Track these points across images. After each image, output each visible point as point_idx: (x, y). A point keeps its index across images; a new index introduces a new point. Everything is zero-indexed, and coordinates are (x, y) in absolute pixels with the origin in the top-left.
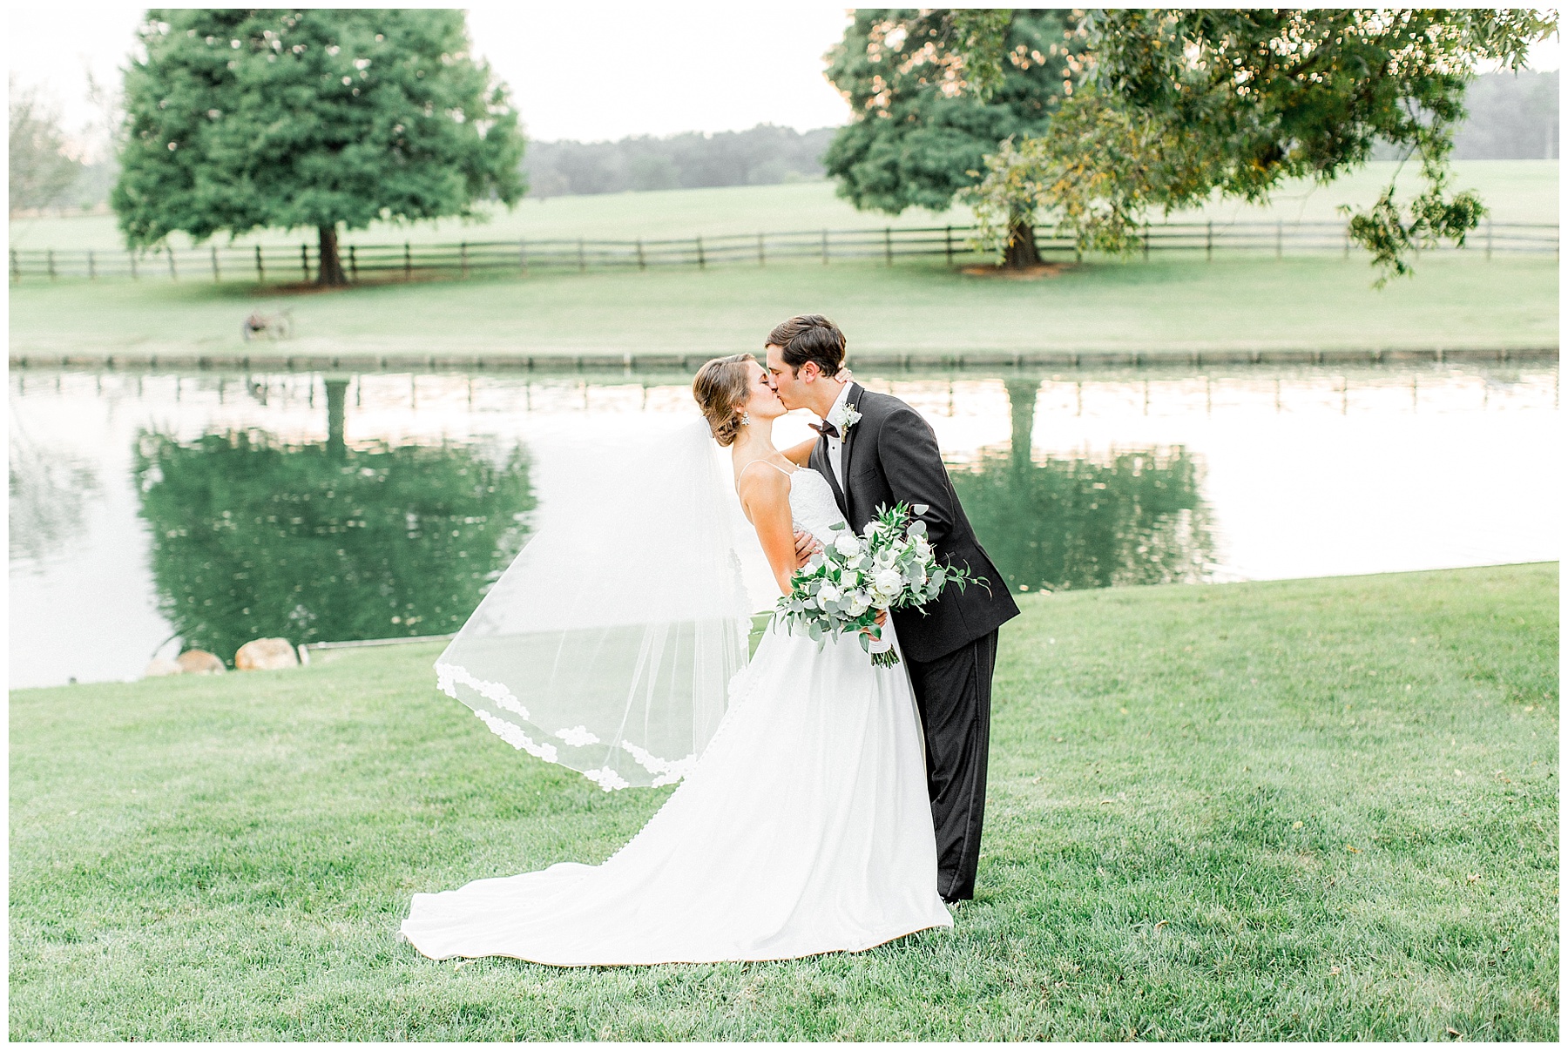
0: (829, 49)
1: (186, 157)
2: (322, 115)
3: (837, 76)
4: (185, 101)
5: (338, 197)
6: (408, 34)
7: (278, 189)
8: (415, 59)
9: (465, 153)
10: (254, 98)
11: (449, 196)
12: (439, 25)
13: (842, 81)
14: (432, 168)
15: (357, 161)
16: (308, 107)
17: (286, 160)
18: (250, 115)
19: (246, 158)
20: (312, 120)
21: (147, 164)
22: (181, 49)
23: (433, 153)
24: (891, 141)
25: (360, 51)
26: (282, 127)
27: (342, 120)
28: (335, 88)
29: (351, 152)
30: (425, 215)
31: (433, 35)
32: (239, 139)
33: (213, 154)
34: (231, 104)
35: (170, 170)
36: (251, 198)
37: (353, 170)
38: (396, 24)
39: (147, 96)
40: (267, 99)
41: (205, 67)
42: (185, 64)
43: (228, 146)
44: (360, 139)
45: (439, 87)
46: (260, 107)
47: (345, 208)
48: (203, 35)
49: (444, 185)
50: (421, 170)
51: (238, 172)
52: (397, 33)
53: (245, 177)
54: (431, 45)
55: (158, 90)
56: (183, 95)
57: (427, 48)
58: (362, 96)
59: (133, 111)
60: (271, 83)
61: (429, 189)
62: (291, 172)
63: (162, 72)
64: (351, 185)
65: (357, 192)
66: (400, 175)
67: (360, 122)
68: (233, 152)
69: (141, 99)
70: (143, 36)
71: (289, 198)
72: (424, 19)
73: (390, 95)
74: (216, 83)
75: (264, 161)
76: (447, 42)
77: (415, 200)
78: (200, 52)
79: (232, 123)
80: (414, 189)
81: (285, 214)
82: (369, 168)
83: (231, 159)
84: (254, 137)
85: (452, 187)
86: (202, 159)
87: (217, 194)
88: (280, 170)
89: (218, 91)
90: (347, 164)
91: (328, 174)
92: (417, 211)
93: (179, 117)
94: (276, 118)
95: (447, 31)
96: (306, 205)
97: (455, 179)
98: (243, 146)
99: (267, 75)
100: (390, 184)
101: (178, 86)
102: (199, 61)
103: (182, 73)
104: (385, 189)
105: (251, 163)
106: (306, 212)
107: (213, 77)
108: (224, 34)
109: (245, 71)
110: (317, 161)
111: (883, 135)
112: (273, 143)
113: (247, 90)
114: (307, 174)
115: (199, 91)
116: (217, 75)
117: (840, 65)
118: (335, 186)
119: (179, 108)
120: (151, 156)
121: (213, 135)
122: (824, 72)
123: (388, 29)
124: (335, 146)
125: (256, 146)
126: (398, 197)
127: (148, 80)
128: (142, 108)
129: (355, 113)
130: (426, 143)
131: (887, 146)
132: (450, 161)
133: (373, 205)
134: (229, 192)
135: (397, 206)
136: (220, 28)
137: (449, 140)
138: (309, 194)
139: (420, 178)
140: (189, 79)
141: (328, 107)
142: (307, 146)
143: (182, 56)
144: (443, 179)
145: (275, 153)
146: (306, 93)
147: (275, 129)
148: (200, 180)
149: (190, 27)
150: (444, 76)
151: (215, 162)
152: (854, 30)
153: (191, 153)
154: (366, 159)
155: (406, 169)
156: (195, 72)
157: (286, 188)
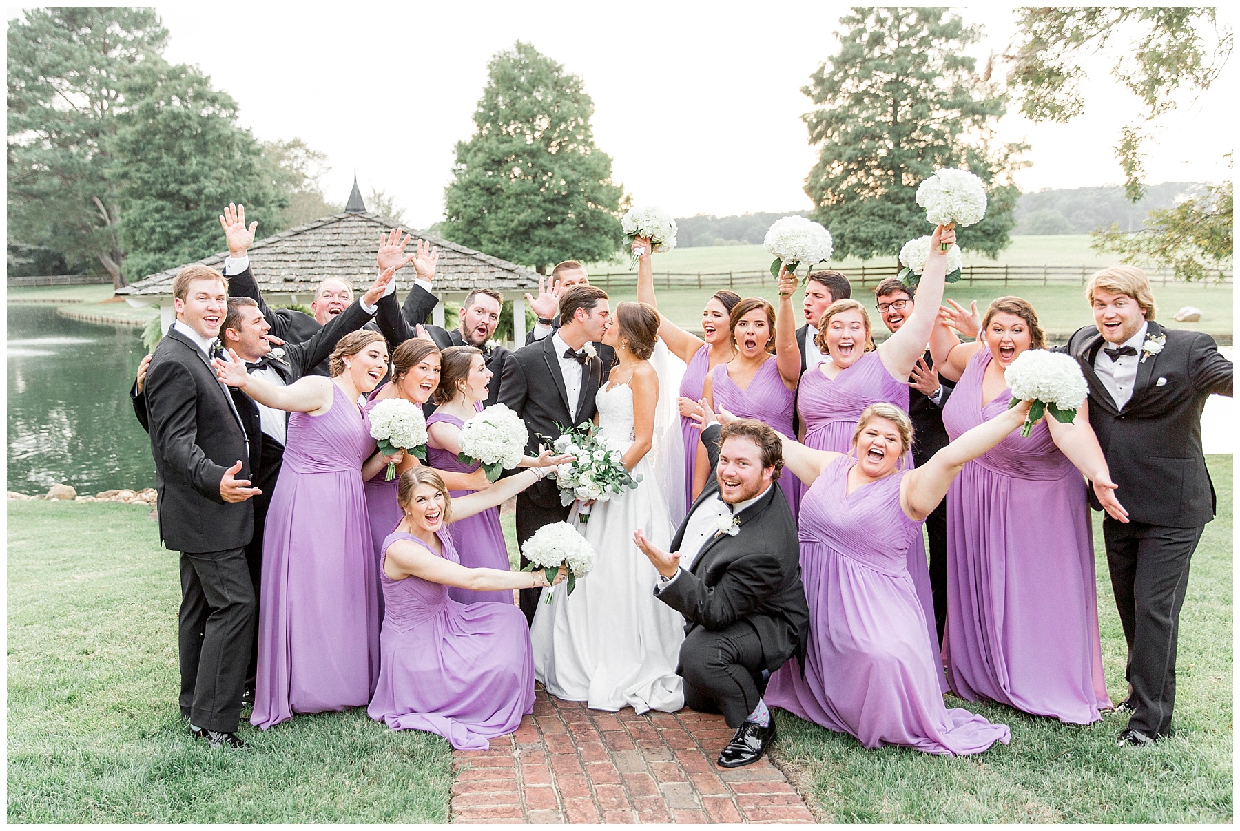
0: (807, 176)
1: (475, 230)
2: (544, 210)
3: (810, 190)
4: (478, 203)
5: (552, 250)
6: (587, 169)
7: (522, 247)
8: (591, 182)
9: (613, 229)
10: (512, 201)
11: (607, 251)
12: (603, 164)
13: (814, 192)
14: (597, 236)
15: (562, 233)
16: (538, 206)
17: (526, 232)
18: (510, 210)
19: (507, 231)
20: (541, 212)
21: (457, 234)
22: (477, 177)
23: (597, 229)
24: (840, 223)
25: (564, 177)
26: (526, 215)
27: (554, 212)
28: (552, 197)
29: (559, 228)
30: (594, 260)
31: (600, 170)
32: (504, 222)
33: (491, 229)
34: (501, 205)
35: (468, 237)
36: (510, 251)
37: (560, 237)
38: (580, 165)
39: (459, 200)
40: (519, 202)
41: (487, 185)
42: (478, 184)
43: (498, 225)
44: (563, 221)
45: (602, 196)
46: (515, 206)
47: (555, 256)
48: (486, 170)
49: (605, 245)
50: (592, 237)
51: (503, 238)
52: (582, 168)
53: (507, 240)
54: (599, 174)
55: (464, 198)
56: (477, 200)
57: (596, 175)
58: (563, 200)
59: (450, 208)
60: (521, 194)
61: (596, 247)
62: (529, 238)
63: (466, 188)
64: (558, 245)
65: (561, 248)
66: (581, 239)
67: (563, 213)
68: (502, 228)
69: (456, 202)
70: (454, 171)
71: (527, 251)
72: (595, 162)
73: (579, 200)
74: (493, 194)
75: (516, 231)
76: (607, 173)
77: (589, 252)
78: (486, 178)
79: (501, 214)
80: (589, 247)
81: (526, 259)
82: (567, 236)
83: (501, 231)
84: (512, 221)
85: (608, 245)
86: (485, 232)
87: (493, 248)
88: (523, 237)
89: (494, 197)
90: (557, 234)
91: (548, 238)
92: (589, 258)
93: (475, 211)
94: (523, 211)
95: (607, 167)
96: (537, 254)
97: (609, 242)
98: (506, 225)
99: (519, 190)
100: (578, 244)
101: (474, 195)
102: (485, 183)
103: (476, 188)
104: (574, 247)
105: (509, 234)
106: (537, 257)
107: (490, 191)
108: (497, 169)
109: (508, 188)
110: (542, 233)
111: (836, 220)
112: (521, 224)
113: (509, 198)
114: (537, 239)
115: (485, 198)
116: (493, 190)
117: (813, 184)
118: (550, 245)
119: (474, 206)
120: (458, 230)
121: (492, 219)
122: (804, 188)
123: (577, 167)
124: (551, 225)
125: (512, 225)
126: (582, 250)
127: (460, 193)
128: (456, 206)
129: (561, 209)
130: (595, 224)
131: (837, 225)
132: (606, 233)
133: (570, 255)
134: (500, 248)
135: (580, 255)
136: (495, 167)
137: (606, 222)
138: (538, 249)
139: (592, 242)
140: (480, 192)
141: (547, 205)
142: (537, 225)
143: (477, 181)
144: (603, 241)
145: (522, 228)
146: (539, 199)
147: (522, 217)
148: (484, 242)
149: (479, 166)
150: (604, 190)
151: (491, 233)
152: (821, 165)
153: (479, 228)
154: (566, 232)
155: (584, 236)
156: (482, 189)
157: (526, 246)
